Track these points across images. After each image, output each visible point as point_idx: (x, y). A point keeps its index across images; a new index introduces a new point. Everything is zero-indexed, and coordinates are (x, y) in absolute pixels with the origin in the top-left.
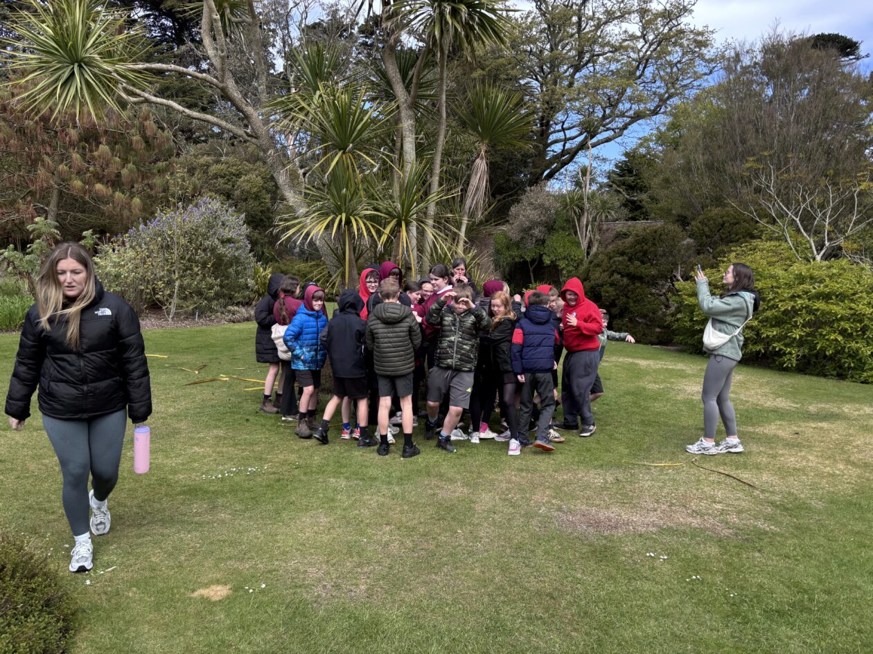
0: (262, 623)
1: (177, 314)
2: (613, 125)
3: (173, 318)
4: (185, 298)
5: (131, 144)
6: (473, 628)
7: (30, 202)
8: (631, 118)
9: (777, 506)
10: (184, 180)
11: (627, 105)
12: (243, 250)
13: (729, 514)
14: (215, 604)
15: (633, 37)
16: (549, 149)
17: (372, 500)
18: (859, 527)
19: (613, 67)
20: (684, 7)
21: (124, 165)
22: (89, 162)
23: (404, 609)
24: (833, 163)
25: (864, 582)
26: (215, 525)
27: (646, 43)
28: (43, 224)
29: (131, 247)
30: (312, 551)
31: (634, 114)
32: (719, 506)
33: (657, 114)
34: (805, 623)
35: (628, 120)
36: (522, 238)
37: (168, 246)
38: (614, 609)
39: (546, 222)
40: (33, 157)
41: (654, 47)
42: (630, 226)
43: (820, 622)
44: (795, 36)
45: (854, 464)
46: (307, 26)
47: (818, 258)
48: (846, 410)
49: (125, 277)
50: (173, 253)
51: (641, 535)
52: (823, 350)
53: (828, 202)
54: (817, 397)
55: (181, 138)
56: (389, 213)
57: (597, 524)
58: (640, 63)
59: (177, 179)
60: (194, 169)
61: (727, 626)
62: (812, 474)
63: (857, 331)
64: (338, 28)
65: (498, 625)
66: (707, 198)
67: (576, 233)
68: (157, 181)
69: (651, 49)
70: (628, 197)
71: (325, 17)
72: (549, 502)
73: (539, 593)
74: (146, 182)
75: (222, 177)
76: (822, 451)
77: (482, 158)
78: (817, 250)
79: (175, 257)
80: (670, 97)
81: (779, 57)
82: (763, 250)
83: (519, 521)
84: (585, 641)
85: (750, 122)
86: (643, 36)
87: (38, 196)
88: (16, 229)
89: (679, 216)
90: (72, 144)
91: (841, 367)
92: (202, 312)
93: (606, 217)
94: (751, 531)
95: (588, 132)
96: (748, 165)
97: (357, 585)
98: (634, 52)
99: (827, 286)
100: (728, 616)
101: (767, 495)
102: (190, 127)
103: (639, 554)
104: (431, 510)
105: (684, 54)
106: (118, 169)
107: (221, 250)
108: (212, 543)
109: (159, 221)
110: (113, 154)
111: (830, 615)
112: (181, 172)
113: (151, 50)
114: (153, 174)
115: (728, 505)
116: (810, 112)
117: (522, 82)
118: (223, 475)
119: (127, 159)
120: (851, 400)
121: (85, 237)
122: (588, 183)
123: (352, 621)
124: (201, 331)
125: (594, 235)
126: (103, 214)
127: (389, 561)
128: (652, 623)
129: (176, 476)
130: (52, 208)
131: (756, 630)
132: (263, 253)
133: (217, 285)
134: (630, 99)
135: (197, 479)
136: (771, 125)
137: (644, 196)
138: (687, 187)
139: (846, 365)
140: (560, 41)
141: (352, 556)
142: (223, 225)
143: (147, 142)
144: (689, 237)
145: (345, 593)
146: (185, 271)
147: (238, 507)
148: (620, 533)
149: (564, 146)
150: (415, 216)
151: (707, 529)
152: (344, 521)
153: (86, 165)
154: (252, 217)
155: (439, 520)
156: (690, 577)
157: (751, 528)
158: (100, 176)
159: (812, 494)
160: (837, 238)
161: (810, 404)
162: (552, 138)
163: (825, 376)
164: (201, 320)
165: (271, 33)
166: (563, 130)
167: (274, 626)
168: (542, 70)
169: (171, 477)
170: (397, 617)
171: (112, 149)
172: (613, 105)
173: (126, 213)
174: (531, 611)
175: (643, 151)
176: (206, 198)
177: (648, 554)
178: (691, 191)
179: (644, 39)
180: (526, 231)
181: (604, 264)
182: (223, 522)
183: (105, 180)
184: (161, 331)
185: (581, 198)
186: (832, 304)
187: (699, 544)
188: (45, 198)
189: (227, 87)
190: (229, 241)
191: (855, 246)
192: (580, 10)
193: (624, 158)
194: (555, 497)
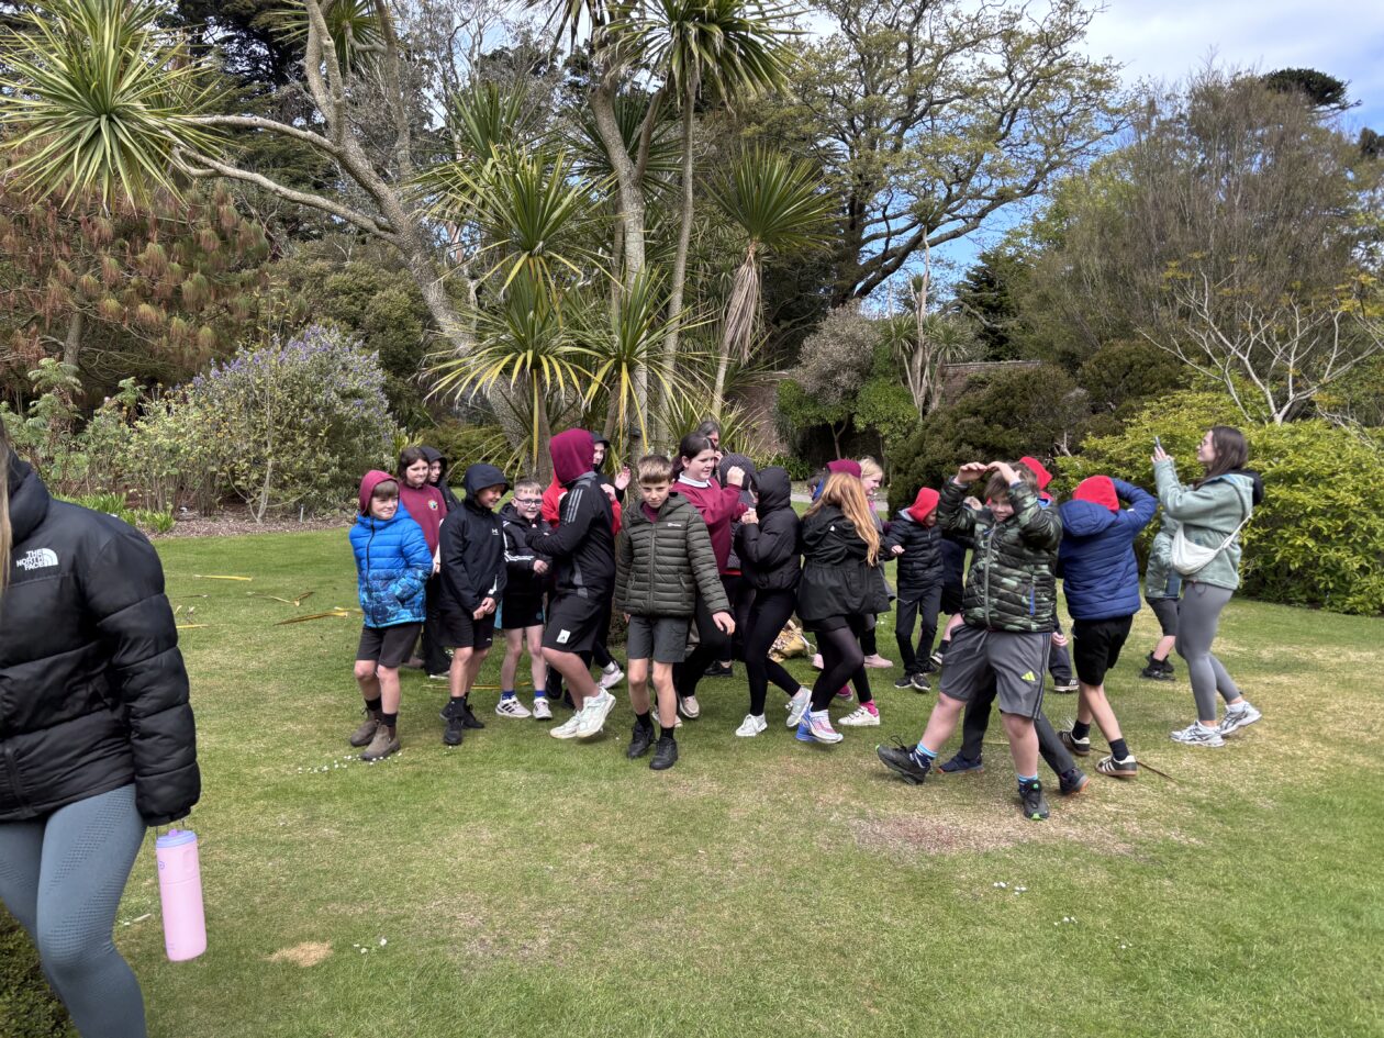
0: (380, 1001)
1: (270, 512)
2: (964, 211)
3: (263, 518)
4: (283, 486)
5: (198, 241)
6: (714, 1003)
7: (35, 334)
8: (992, 199)
9: (1202, 807)
10: (282, 300)
11: (986, 181)
12: (377, 410)
13: (1126, 820)
14: (304, 972)
15: (994, 75)
16: (864, 248)
17: (566, 805)
18: (1329, 837)
19: (965, 120)
20: (1072, 28)
21: (187, 274)
22: (130, 269)
23: (606, 975)
24: (1301, 270)
25: (1332, 924)
26: (313, 846)
27: (1013, 83)
28: (55, 370)
29: (196, 404)
30: (466, 885)
31: (997, 193)
32: (1111, 808)
33: (1031, 193)
34: (1237, 988)
35: (988, 203)
36: (822, 389)
37: (256, 403)
38: (939, 971)
39: (859, 364)
40: (41, 262)
41: (1024, 90)
42: (990, 369)
43: (1259, 987)
44: (1239, 73)
45: (1325, 740)
46: (482, 57)
47: (1278, 418)
48: (1319, 656)
49: (186, 452)
50: (264, 414)
51: (987, 855)
52: (1285, 561)
53: (1294, 331)
54: (1275, 637)
55: (281, 233)
56: (604, 351)
57: (921, 836)
58: (1003, 115)
59: (273, 298)
60: (301, 280)
61: (1114, 995)
62: (1260, 756)
63: (1337, 533)
64: (530, 59)
65: (755, 998)
66: (1107, 325)
67: (905, 380)
68: (240, 300)
69: (1021, 93)
70: (988, 324)
71: (510, 42)
72: (846, 804)
73: (822, 948)
74: (222, 301)
75: (345, 293)
76: (1277, 720)
77: (750, 264)
78: (1276, 407)
79: (267, 420)
80: (1053, 167)
81: (1216, 106)
82: (1194, 405)
83: (797, 835)
84: (889, 1021)
85: (1171, 207)
86: (1009, 73)
87: (47, 324)
88: (12, 376)
89: (1064, 353)
90: (103, 242)
91: (1314, 589)
92: (309, 507)
93: (953, 355)
94: (1159, 846)
95: (924, 222)
96: (1169, 274)
97: (534, 938)
98: (994, 98)
99: (1290, 462)
100: (1116, 980)
101: (1187, 789)
102: (297, 213)
103: (982, 884)
104: (659, 819)
105: (1074, 101)
106: (176, 281)
107: (342, 409)
108: (306, 875)
109: (242, 363)
110: (169, 257)
111: (1275, 976)
112: (278, 285)
113: (235, 93)
114: (233, 290)
115: (1126, 806)
116: (1264, 192)
117: (822, 144)
118: (331, 766)
119: (191, 265)
120: (1328, 640)
121: (123, 389)
122: (924, 301)
123: (522, 996)
124: (308, 538)
125: (934, 384)
126: (152, 353)
127: (587, 900)
128: (997, 991)
129: (255, 770)
130: (71, 343)
131: (1160, 1001)
132: (411, 413)
133: (335, 465)
134: (990, 171)
135: (289, 773)
136: (1204, 210)
137: (1012, 323)
138: (1077, 308)
139: (1321, 586)
140: (881, 80)
141: (528, 892)
142: (345, 369)
143: (223, 238)
144: (1080, 386)
145: (515, 952)
146: (282, 442)
147: (352, 816)
148: (955, 851)
149: (887, 243)
150: (644, 355)
151: (1092, 844)
152: (519, 837)
153: (126, 275)
154: (394, 357)
155: (671, 834)
156: (1060, 918)
157: (1160, 842)
158: (149, 292)
159: (1258, 788)
160: (1308, 387)
161: (1265, 646)
162: (869, 231)
163: (1289, 603)
164: (309, 521)
165: (425, 67)
166: (885, 218)
167: (398, 1006)
168: (852, 126)
169: (246, 771)
170: (595, 987)
171: (168, 250)
172: (963, 180)
173: (188, 351)
174: (809, 976)
175: (1010, 251)
176: (317, 328)
177: (996, 884)
178: (1082, 313)
179: (1010, 77)
180: (827, 377)
181: (946, 429)
182: (327, 841)
183: (156, 299)
184: (243, 538)
185: (913, 326)
186: (1298, 489)
187: (1077, 868)
188: (59, 327)
189: (345, 152)
190: (355, 394)
191: (1334, 399)
192: (910, 32)
193: (980, 263)
194: (856, 797)
